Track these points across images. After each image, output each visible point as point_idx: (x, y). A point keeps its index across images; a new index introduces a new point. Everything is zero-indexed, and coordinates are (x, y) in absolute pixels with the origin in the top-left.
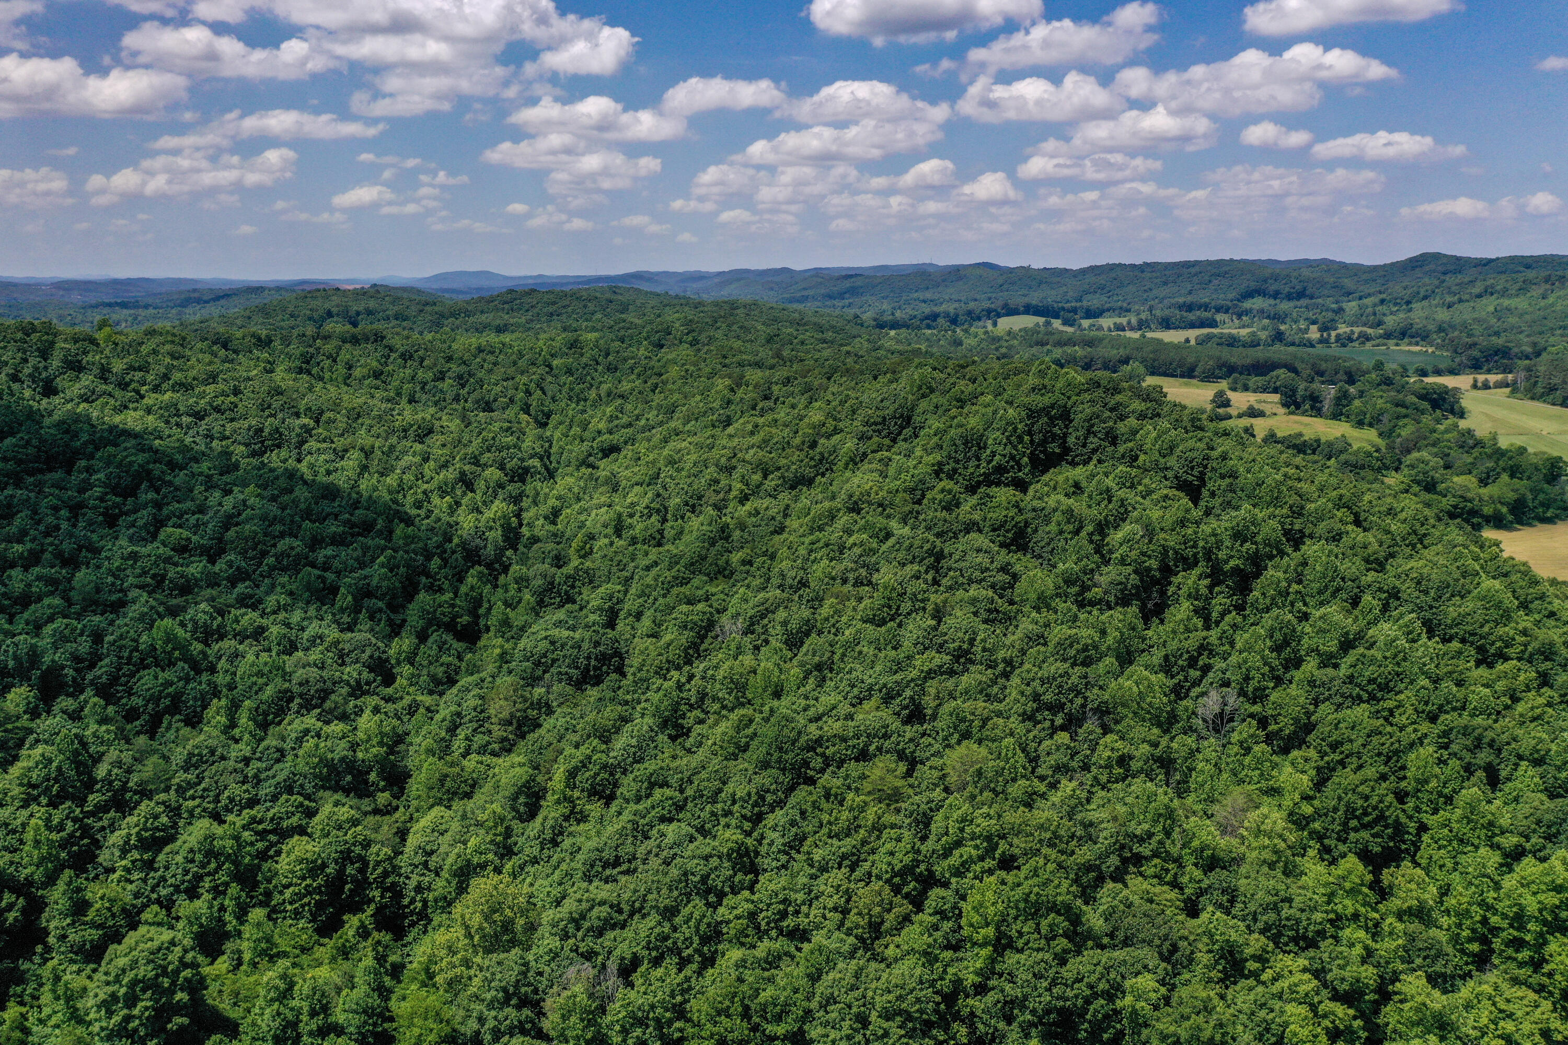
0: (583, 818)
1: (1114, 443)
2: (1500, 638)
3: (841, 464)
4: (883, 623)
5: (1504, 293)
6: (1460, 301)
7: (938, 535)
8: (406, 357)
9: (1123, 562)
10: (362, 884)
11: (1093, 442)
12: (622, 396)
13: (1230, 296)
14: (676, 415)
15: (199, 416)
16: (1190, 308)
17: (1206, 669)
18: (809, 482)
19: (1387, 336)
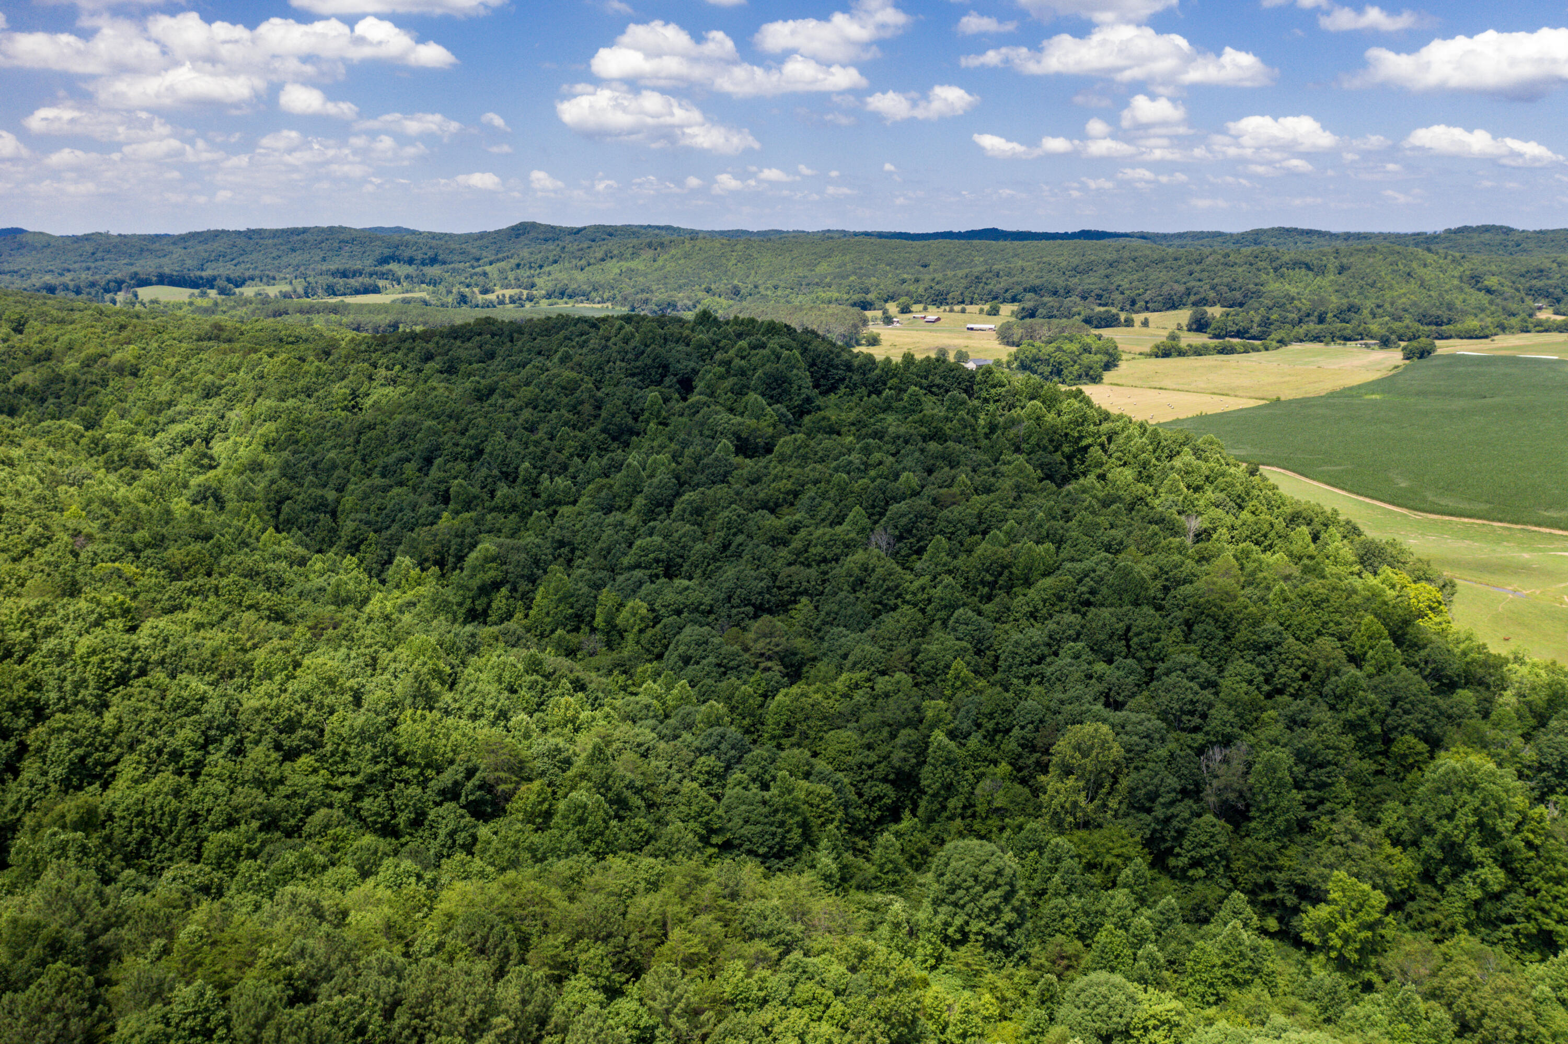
6: (588, 264)
19: (549, 296)
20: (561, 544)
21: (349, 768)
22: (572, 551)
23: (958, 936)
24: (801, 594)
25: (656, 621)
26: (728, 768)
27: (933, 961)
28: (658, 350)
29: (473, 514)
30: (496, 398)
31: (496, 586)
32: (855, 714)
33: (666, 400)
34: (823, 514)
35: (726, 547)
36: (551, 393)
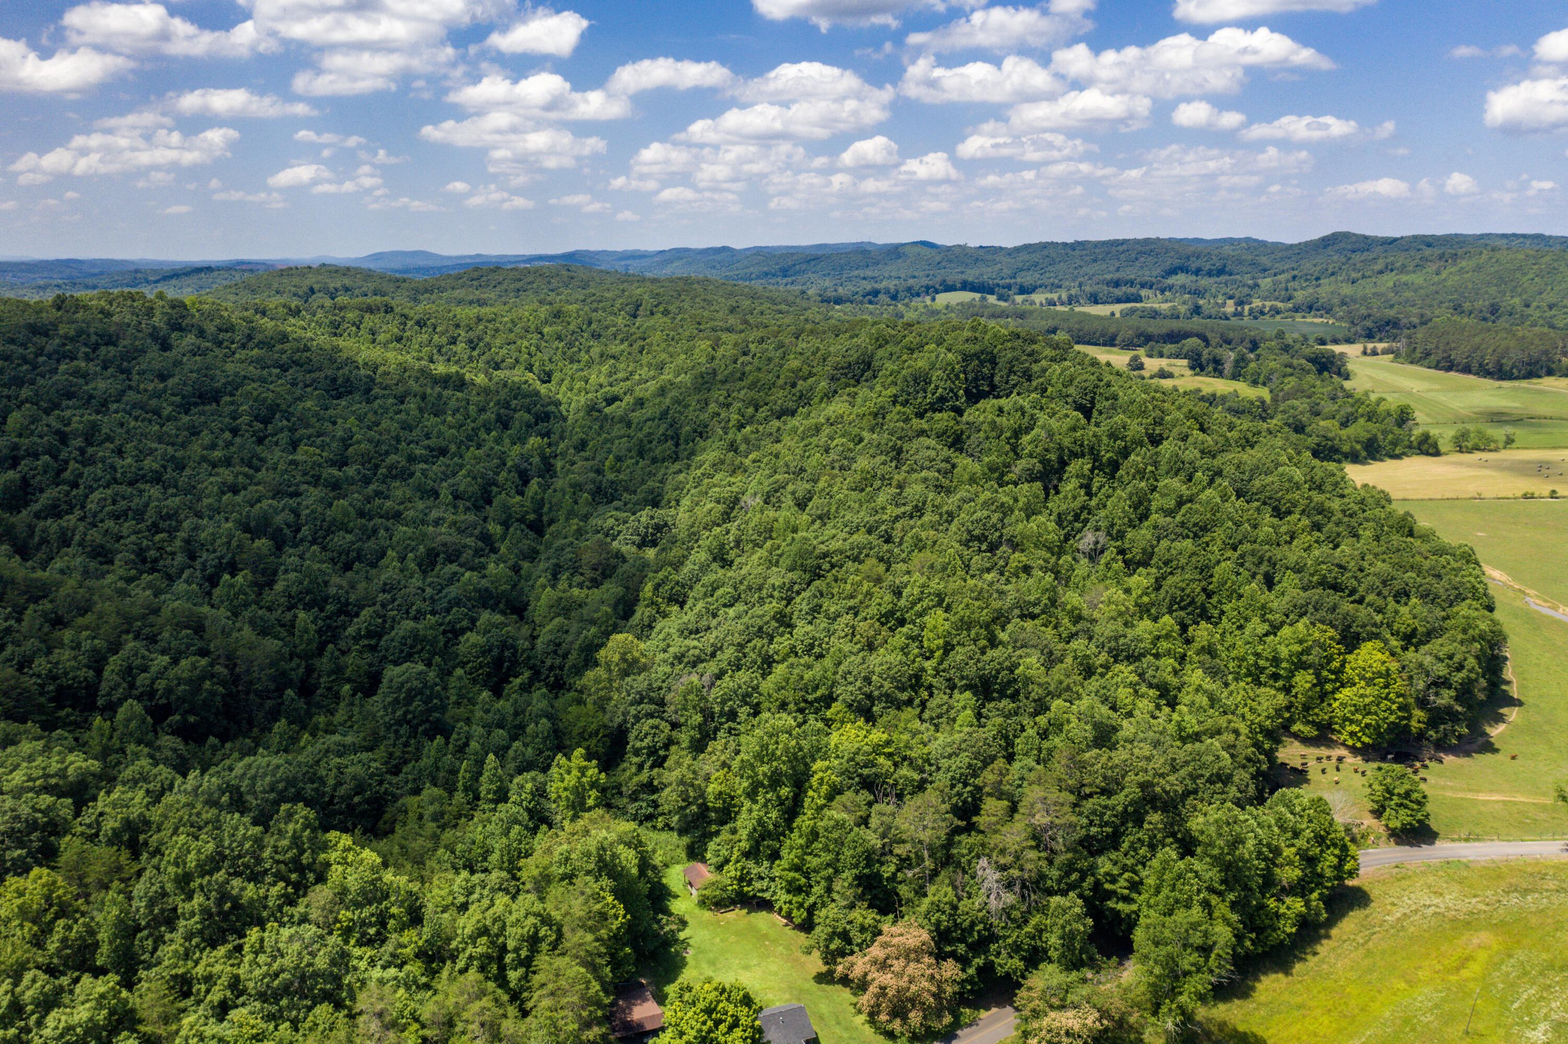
0: (665, 615)
1: (1029, 380)
2: (1289, 501)
3: (816, 400)
4: (862, 490)
5: (1403, 270)
6: (1364, 277)
7: (900, 438)
8: (421, 324)
9: (1031, 455)
10: (514, 663)
11: (1014, 379)
12: (613, 357)
13: (1155, 273)
14: (666, 371)
15: (284, 368)
16: (1117, 284)
17: (1086, 521)
18: (793, 413)
19: (1294, 309)
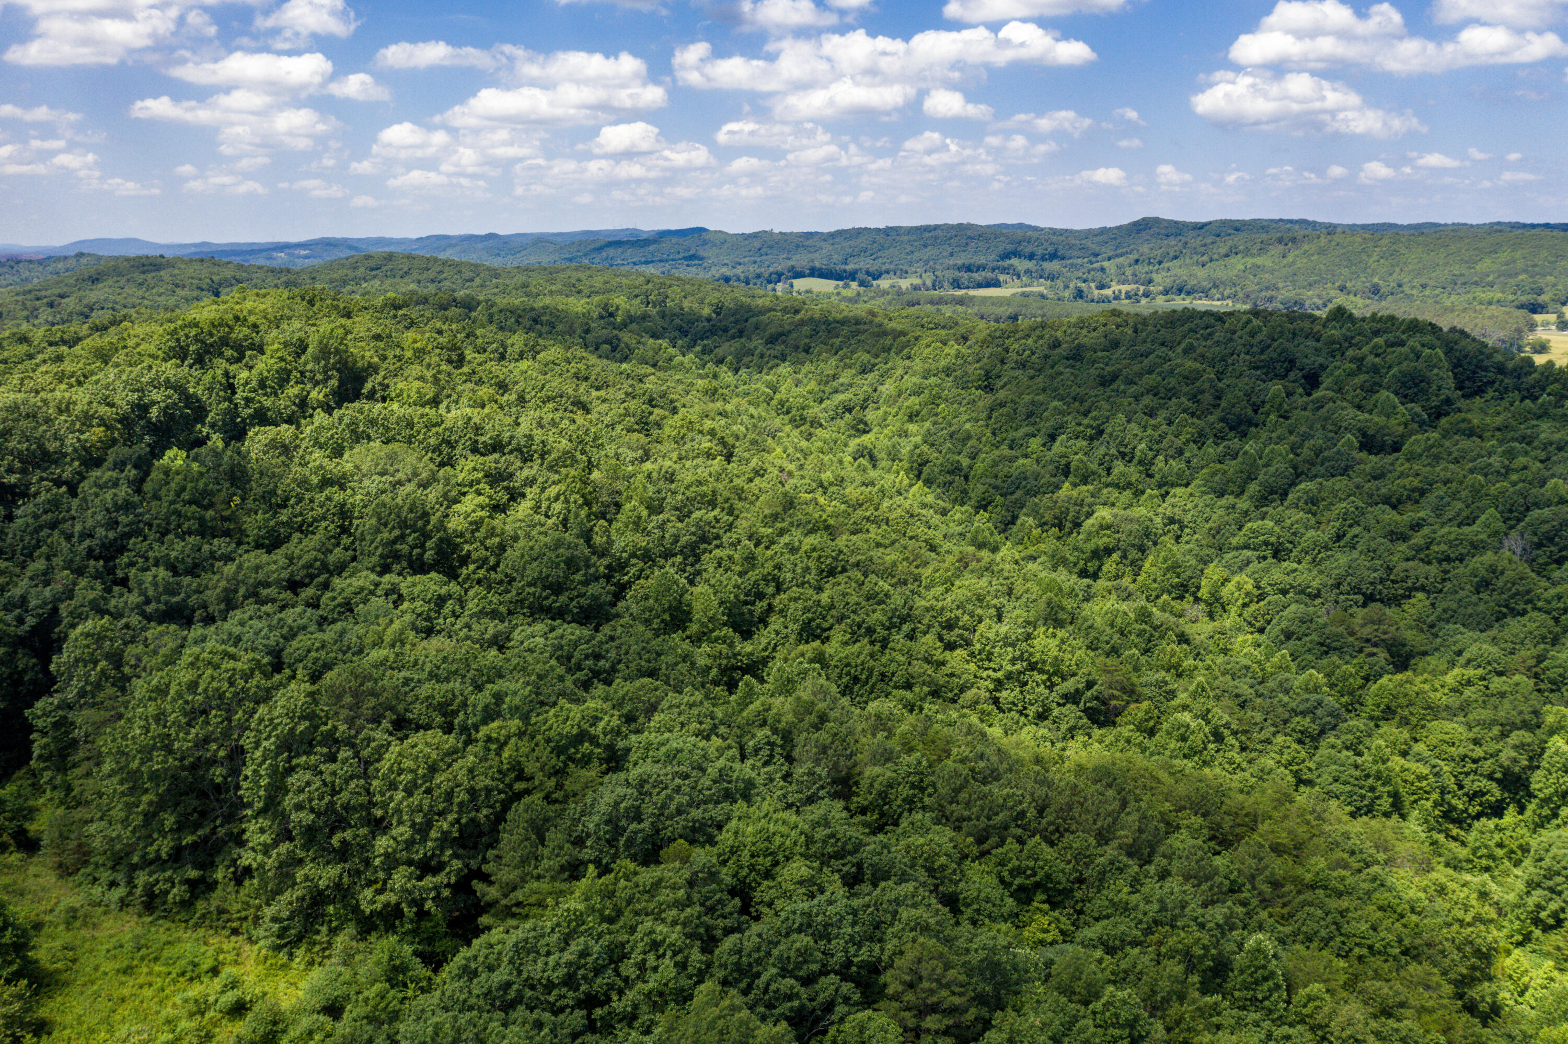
5: (1247, 252)
6: (1211, 260)
19: (1166, 292)
20: (1172, 521)
21: (992, 665)
22: (1182, 529)
23: (1551, 921)
24: (1417, 589)
25: (1261, 597)
26: (1322, 732)
27: (1520, 938)
28: (1287, 345)
29: (1090, 487)
30: (1119, 384)
31: (1109, 551)
32: (1464, 709)
33: (1289, 394)
34: (1450, 515)
35: (1339, 537)
36: (1173, 381)
